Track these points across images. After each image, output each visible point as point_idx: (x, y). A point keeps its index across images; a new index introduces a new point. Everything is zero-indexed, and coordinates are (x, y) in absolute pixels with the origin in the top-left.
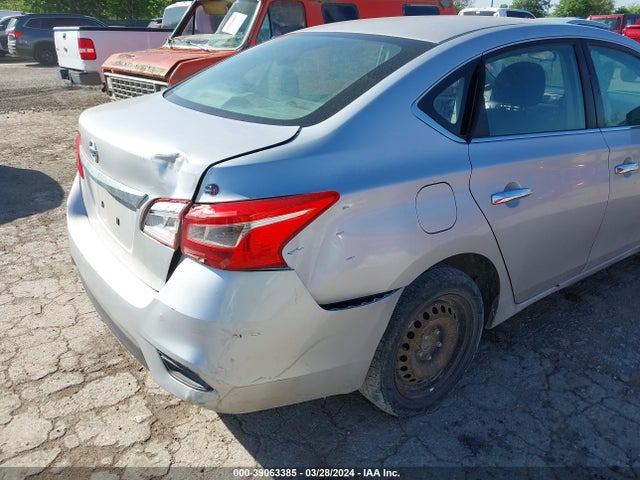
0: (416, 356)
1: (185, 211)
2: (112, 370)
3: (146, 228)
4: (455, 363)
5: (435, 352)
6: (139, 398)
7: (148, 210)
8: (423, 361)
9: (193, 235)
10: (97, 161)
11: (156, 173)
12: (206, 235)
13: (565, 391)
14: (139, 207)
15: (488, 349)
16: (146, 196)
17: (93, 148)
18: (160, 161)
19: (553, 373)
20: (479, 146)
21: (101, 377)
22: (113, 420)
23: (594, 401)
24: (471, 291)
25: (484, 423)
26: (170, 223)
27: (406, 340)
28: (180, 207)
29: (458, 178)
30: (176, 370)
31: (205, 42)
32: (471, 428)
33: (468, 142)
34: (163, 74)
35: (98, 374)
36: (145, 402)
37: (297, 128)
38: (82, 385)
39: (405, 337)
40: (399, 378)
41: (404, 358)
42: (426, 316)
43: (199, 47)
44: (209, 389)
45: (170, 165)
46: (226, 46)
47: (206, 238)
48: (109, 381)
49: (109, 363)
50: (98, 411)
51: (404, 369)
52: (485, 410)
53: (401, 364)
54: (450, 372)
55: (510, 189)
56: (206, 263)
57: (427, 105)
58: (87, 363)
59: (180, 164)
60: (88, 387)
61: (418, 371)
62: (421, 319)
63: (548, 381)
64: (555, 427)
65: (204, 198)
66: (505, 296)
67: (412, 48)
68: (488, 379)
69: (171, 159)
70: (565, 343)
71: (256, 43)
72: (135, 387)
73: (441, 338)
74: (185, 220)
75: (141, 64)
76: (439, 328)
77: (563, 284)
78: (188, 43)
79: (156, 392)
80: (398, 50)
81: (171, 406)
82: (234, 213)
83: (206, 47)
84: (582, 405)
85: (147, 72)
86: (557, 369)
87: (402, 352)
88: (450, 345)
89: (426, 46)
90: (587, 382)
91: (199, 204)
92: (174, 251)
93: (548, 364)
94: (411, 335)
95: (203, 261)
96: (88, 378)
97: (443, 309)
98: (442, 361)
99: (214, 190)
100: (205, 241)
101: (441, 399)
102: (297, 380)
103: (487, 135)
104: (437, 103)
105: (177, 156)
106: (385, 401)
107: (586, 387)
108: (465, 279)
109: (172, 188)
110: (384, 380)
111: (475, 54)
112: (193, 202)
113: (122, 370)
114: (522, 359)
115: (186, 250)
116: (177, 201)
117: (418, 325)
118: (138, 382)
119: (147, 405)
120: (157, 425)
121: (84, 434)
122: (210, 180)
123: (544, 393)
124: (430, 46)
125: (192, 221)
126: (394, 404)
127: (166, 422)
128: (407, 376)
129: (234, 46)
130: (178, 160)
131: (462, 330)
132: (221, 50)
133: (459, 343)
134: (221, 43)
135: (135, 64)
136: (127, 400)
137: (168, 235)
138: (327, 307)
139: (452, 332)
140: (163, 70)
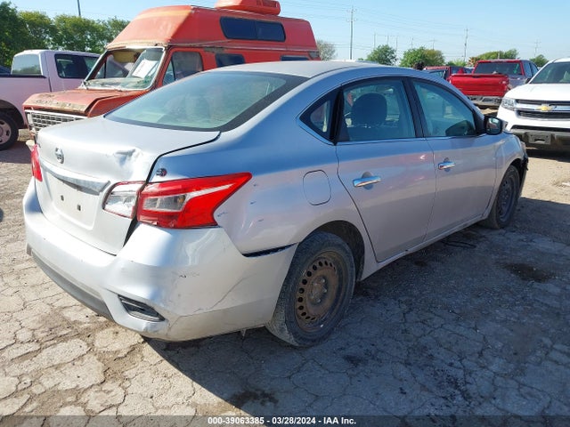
0: (309, 299)
1: (142, 189)
2: (64, 338)
3: (107, 207)
4: (337, 306)
5: (323, 296)
6: (91, 355)
7: (110, 192)
8: (314, 303)
9: (147, 206)
10: (62, 162)
11: (117, 164)
12: (158, 205)
13: (417, 322)
14: (102, 191)
15: (361, 300)
16: (109, 182)
17: (59, 152)
18: (121, 156)
19: (408, 312)
20: (342, 147)
21: (55, 344)
22: (72, 372)
23: (436, 327)
24: (344, 249)
25: (361, 347)
26: (128, 200)
27: (302, 286)
28: (137, 187)
29: (330, 168)
30: (135, 309)
31: (117, 84)
32: (352, 350)
33: (335, 144)
34: (83, 110)
35: (52, 342)
36: (97, 357)
37: (218, 133)
38: (40, 350)
39: (301, 283)
40: (298, 316)
41: (301, 300)
42: (315, 268)
43: (113, 88)
44: (162, 319)
45: (128, 158)
46: (137, 87)
47: (159, 206)
48: (62, 346)
49: (60, 334)
50: (57, 367)
51: (301, 308)
52: (362, 339)
53: (299, 304)
54: (334, 313)
55: (365, 177)
56: (158, 225)
57: (306, 118)
58: (40, 335)
59: (137, 156)
60: (44, 352)
61: (312, 310)
62: (311, 270)
63: (404, 317)
64: (410, 344)
65: (156, 178)
66: (368, 255)
67: (294, 81)
68: (362, 320)
69: (130, 154)
70: (416, 292)
71: (162, 85)
72: (86, 348)
73: (326, 285)
74: (141, 196)
75: (61, 102)
76: (324, 278)
77: (411, 250)
78: (103, 85)
79: (105, 349)
80: (283, 82)
81: (119, 358)
82: (180, 187)
83: (118, 88)
84: (428, 329)
85: (67, 108)
86: (411, 310)
87: (299, 295)
88: (333, 291)
89: (302, 80)
90: (431, 316)
91: (151, 183)
92: (131, 220)
93: (404, 307)
94: (305, 282)
95: (155, 223)
96: (43, 346)
97: (326, 263)
98: (328, 303)
99: (163, 172)
100: (156, 209)
101: (330, 333)
102: (225, 311)
103: (348, 140)
104: (313, 118)
105: (134, 151)
106: (289, 332)
107: (430, 319)
108: (339, 241)
109: (130, 174)
110: (287, 314)
111: (337, 85)
112: (147, 182)
113: (72, 337)
114: (386, 305)
115: (142, 218)
116: (135, 182)
117: (309, 274)
118: (88, 345)
119: (99, 360)
120: (109, 372)
121: (48, 383)
122: (160, 166)
123: (402, 325)
124: (306, 79)
125: (147, 195)
126: (295, 334)
127: (116, 369)
128: (304, 314)
129: (143, 87)
130: (134, 154)
131: (340, 280)
132: (132, 90)
133: (339, 290)
134: (132, 84)
135: (55, 102)
136: (81, 357)
137: (127, 209)
138: (247, 255)
139: (334, 281)
140: (82, 106)
